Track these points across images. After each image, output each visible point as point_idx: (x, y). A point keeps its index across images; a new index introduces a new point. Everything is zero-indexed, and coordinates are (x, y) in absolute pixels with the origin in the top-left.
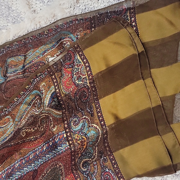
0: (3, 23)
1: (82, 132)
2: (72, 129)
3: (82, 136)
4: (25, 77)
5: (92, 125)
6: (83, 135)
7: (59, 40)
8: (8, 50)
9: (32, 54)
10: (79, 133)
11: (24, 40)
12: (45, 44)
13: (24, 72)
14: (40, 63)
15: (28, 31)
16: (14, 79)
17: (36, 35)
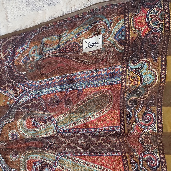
0: (39, 4)
1: (138, 72)
2: (129, 65)
3: (137, 75)
4: (60, 56)
5: (153, 69)
6: (139, 75)
7: (93, 24)
8: (44, 30)
9: (66, 35)
10: (135, 72)
11: (59, 22)
12: (79, 26)
13: (59, 51)
14: (74, 44)
15: (63, 13)
16: (49, 58)
17: (71, 18)
